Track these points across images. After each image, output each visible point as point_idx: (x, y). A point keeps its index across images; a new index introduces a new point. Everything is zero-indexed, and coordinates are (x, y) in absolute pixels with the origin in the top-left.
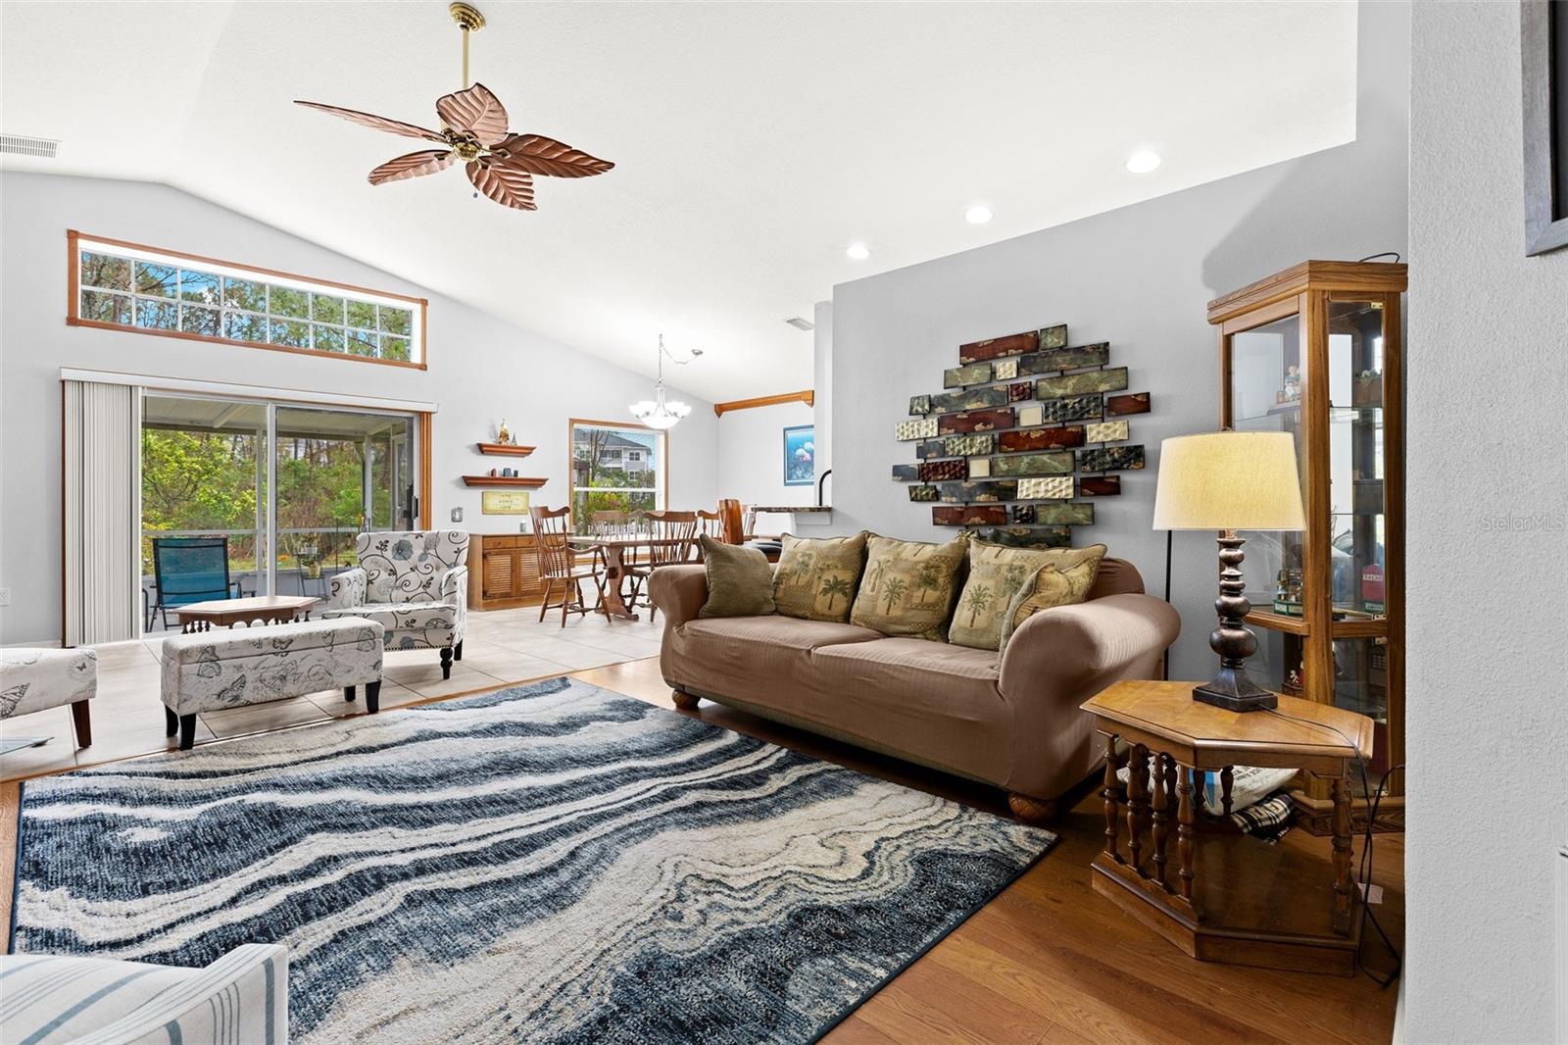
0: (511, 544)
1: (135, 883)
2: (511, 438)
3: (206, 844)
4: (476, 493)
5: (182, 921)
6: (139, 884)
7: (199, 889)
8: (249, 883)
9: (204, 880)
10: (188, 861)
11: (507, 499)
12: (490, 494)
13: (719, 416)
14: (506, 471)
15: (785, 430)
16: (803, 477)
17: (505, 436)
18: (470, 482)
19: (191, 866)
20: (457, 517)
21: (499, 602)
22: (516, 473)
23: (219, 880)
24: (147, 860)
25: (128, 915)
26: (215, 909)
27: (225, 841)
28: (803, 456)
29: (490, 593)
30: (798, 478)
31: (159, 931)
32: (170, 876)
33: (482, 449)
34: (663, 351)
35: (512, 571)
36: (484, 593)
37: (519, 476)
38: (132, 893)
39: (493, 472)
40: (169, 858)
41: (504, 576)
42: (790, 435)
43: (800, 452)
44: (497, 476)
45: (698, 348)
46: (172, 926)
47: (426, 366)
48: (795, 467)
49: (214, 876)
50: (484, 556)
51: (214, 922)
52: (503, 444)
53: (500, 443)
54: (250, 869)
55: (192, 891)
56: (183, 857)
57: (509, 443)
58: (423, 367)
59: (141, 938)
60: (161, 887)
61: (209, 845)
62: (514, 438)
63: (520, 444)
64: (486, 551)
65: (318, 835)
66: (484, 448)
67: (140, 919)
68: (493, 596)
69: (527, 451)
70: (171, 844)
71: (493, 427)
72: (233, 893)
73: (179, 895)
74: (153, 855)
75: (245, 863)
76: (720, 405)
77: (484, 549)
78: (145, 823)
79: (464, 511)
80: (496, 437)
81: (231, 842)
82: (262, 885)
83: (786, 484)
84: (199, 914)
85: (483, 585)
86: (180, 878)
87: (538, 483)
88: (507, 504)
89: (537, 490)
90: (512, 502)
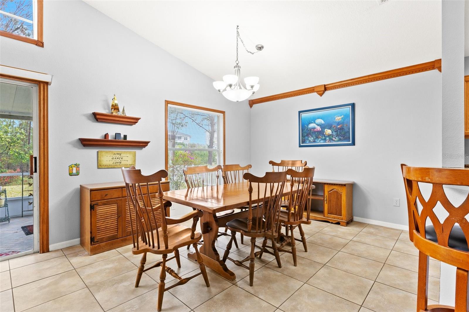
0: (116, 194)
2: (121, 110)
4: (92, 152)
11: (118, 156)
12: (103, 153)
13: (251, 108)
14: (117, 135)
15: (300, 112)
16: (314, 142)
17: (115, 107)
18: (86, 143)
20: (74, 171)
21: (106, 245)
22: (125, 137)
28: (314, 128)
29: (98, 238)
30: (310, 142)
33: (97, 117)
34: (239, 39)
35: (118, 217)
36: (92, 239)
37: (128, 139)
39: (106, 136)
41: (112, 222)
42: (303, 115)
43: (311, 125)
44: (110, 138)
45: (260, 43)
47: (43, 43)
48: (307, 135)
50: (92, 207)
52: (114, 114)
53: (112, 113)
57: (120, 113)
58: (40, 43)
62: (124, 110)
63: (128, 114)
64: (93, 203)
66: (98, 117)
68: (101, 240)
69: (133, 121)
71: (106, 101)
76: (252, 100)
77: (91, 201)
79: (80, 166)
80: (108, 109)
83: (300, 146)
85: (91, 233)
87: (142, 145)
88: (118, 160)
89: (141, 149)
90: (122, 158)
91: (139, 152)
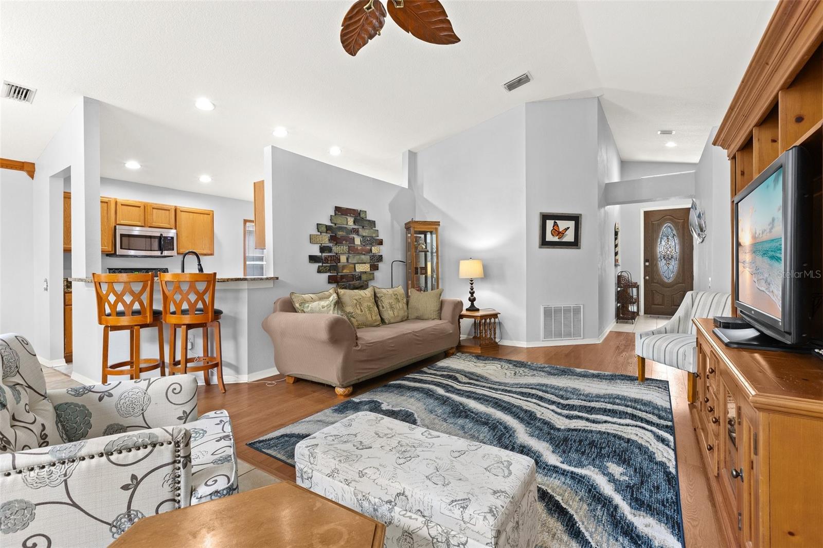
1: (631, 445)
3: (597, 447)
5: (623, 425)
6: (629, 445)
7: (612, 432)
8: (597, 425)
9: (608, 434)
10: (608, 444)
19: (608, 441)
23: (604, 431)
24: (622, 454)
25: (637, 435)
26: (612, 423)
27: (589, 444)
31: (630, 426)
32: (617, 442)
38: (633, 442)
40: (614, 450)
46: (626, 425)
49: (604, 433)
51: (615, 420)
54: (591, 429)
55: (614, 432)
56: (609, 447)
59: (636, 426)
60: (623, 439)
61: (596, 446)
65: (559, 427)
67: (634, 432)
70: (609, 457)
72: (604, 425)
73: (619, 433)
74: (619, 454)
75: (591, 431)
78: (612, 479)
81: (588, 442)
82: (594, 422)
84: (617, 424)
86: (615, 439)
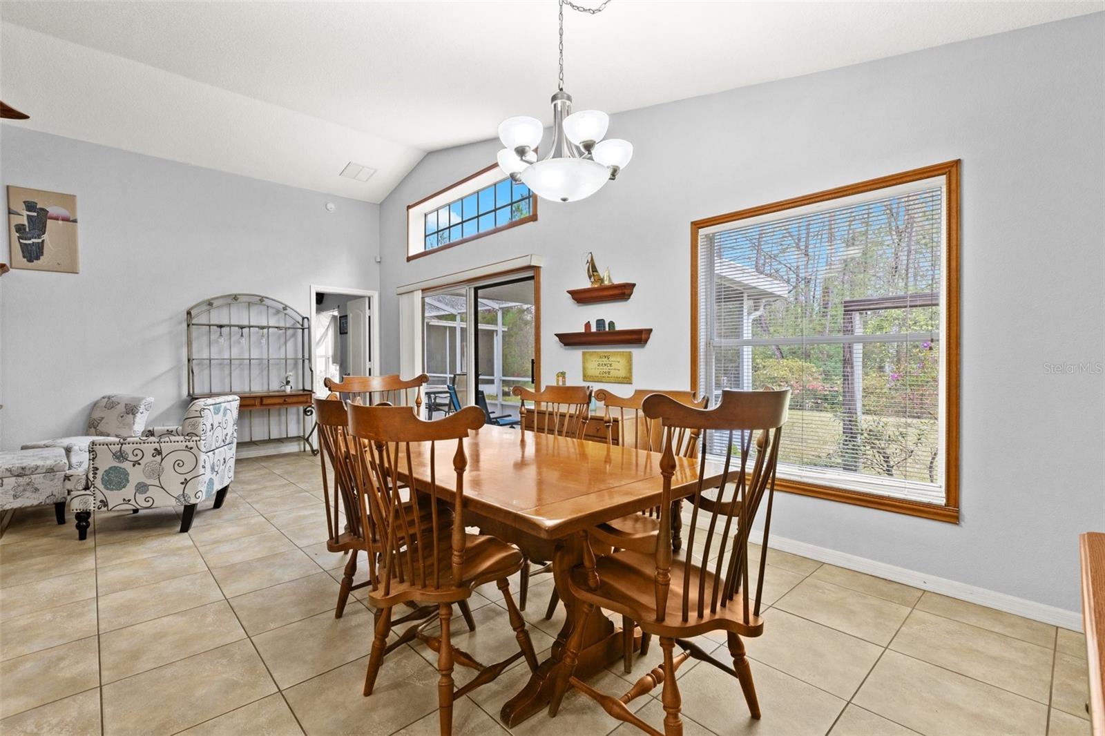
11: (604, 361)
12: (589, 356)
22: (612, 324)
33: (581, 297)
37: (617, 327)
39: (587, 326)
47: (536, 216)
52: (594, 286)
58: (534, 218)
62: (610, 278)
69: (622, 292)
87: (638, 338)
88: (606, 369)
89: (643, 347)
90: (611, 365)
91: (636, 352)
